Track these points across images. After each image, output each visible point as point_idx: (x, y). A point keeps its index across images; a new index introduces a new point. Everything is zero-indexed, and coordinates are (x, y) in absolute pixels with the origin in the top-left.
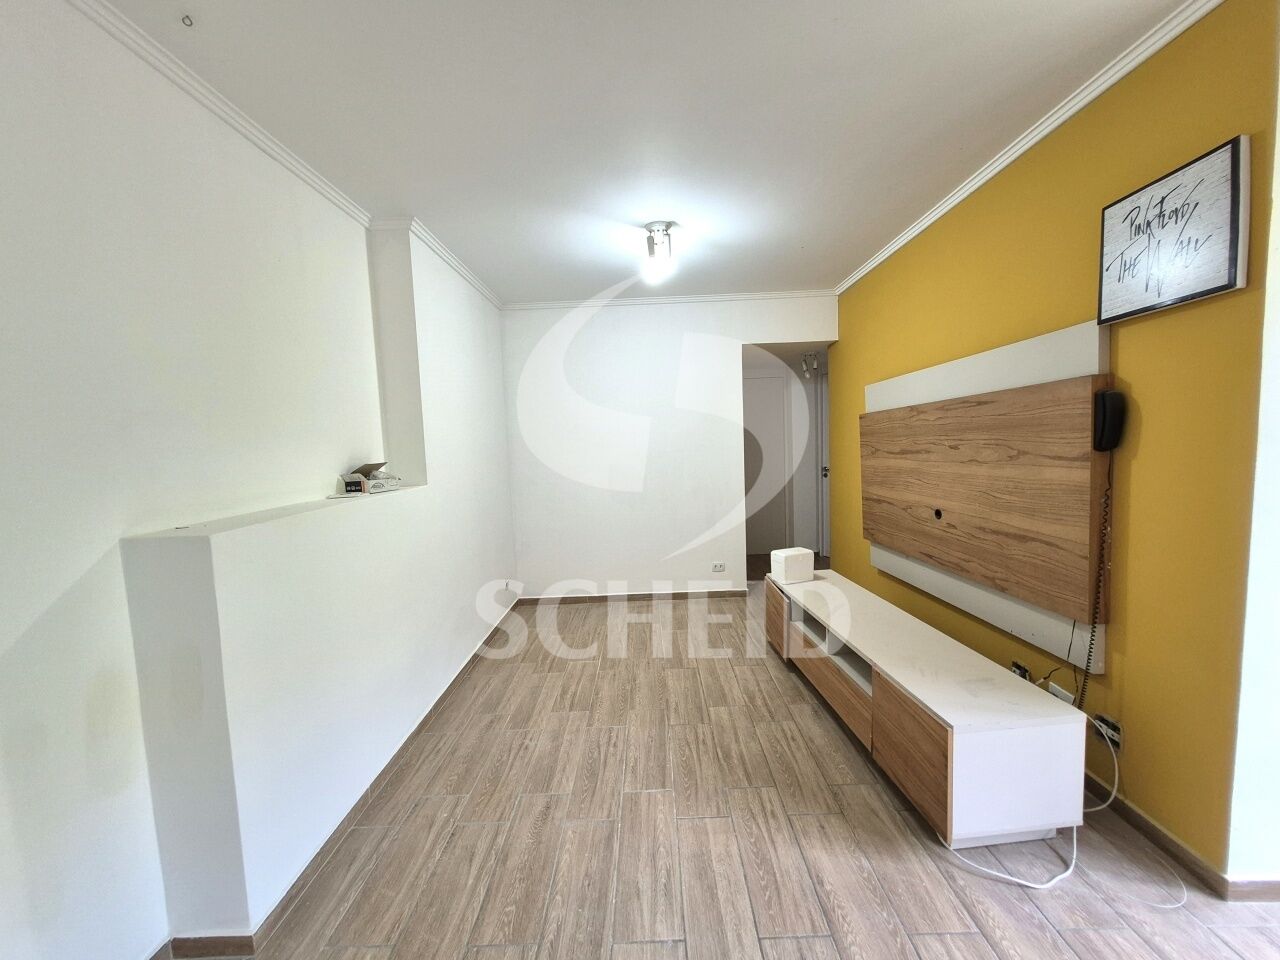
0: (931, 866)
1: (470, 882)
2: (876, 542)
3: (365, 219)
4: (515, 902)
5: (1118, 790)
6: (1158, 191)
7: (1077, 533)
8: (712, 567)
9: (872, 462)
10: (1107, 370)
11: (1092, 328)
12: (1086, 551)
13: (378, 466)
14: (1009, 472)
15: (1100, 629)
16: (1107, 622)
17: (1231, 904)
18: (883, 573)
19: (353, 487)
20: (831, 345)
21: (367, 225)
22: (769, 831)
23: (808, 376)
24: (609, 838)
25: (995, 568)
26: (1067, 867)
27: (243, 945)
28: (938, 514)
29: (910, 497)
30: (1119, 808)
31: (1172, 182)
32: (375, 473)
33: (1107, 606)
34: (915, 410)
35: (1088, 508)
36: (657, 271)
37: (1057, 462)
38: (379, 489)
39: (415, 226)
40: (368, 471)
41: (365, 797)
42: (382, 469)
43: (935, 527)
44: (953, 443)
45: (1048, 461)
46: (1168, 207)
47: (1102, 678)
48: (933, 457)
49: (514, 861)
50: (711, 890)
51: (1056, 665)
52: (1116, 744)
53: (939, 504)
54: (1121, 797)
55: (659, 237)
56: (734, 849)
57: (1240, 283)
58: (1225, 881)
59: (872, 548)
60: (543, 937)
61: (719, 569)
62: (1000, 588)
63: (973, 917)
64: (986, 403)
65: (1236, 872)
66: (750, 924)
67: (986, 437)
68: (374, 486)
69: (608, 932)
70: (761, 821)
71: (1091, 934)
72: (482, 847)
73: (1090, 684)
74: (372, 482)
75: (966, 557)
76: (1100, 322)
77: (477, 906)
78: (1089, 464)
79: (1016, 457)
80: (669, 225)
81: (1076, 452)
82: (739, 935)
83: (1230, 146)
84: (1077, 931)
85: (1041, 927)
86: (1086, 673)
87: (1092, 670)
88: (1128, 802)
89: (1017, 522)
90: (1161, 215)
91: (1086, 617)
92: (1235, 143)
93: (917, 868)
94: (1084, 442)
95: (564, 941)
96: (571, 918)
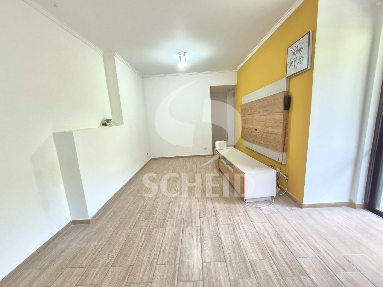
0: (241, 205)
1: (137, 211)
2: (244, 139)
3: (102, 53)
4: (147, 214)
5: (287, 190)
6: (296, 44)
7: (280, 131)
8: (203, 148)
9: (243, 118)
10: (288, 90)
11: (285, 79)
12: (282, 135)
13: (111, 120)
14: (269, 117)
15: (285, 153)
16: (286, 151)
17: (303, 209)
18: (246, 148)
19: (104, 125)
20: (236, 86)
21: (103, 55)
22: (206, 201)
23: (230, 95)
24: (170, 203)
25: (266, 142)
26: (271, 204)
27: (88, 222)
28: (256, 130)
29: (251, 126)
30: (287, 194)
31: (299, 42)
32: (110, 121)
33: (286, 147)
34: (252, 103)
35: (282, 124)
36: (182, 66)
37: (278, 114)
38: (111, 125)
39: (116, 54)
40: (108, 121)
41: (113, 197)
42: (112, 121)
43: (255, 133)
44: (259, 111)
45: (276, 114)
46: (298, 48)
47: (285, 165)
48: (255, 115)
49: (147, 207)
50: (191, 211)
51: (275, 163)
52: (287, 180)
53: (256, 127)
54: (288, 191)
55: (182, 56)
56: (198, 204)
57: (309, 68)
58: (302, 204)
59: (244, 141)
60: (153, 219)
61: (205, 149)
62: (267, 146)
63: (247, 213)
64: (265, 100)
65: (305, 203)
66: (198, 216)
67: (265, 109)
68: (110, 125)
69: (167, 218)
70: (205, 199)
71: (271, 215)
72: (140, 205)
73: (282, 166)
74: (109, 124)
75: (261, 140)
76: (286, 78)
77: (139, 215)
78: (283, 113)
79: (270, 113)
80: (185, 53)
81: (280, 111)
82: (195, 217)
83: (308, 34)
84: (269, 214)
85: (261, 214)
86: (281, 164)
87: (283, 163)
88: (289, 192)
89: (270, 130)
90: (297, 50)
91: (281, 150)
92: (309, 32)
93: (238, 206)
94: (282, 107)
95: (158, 219)
96: (160, 216)
